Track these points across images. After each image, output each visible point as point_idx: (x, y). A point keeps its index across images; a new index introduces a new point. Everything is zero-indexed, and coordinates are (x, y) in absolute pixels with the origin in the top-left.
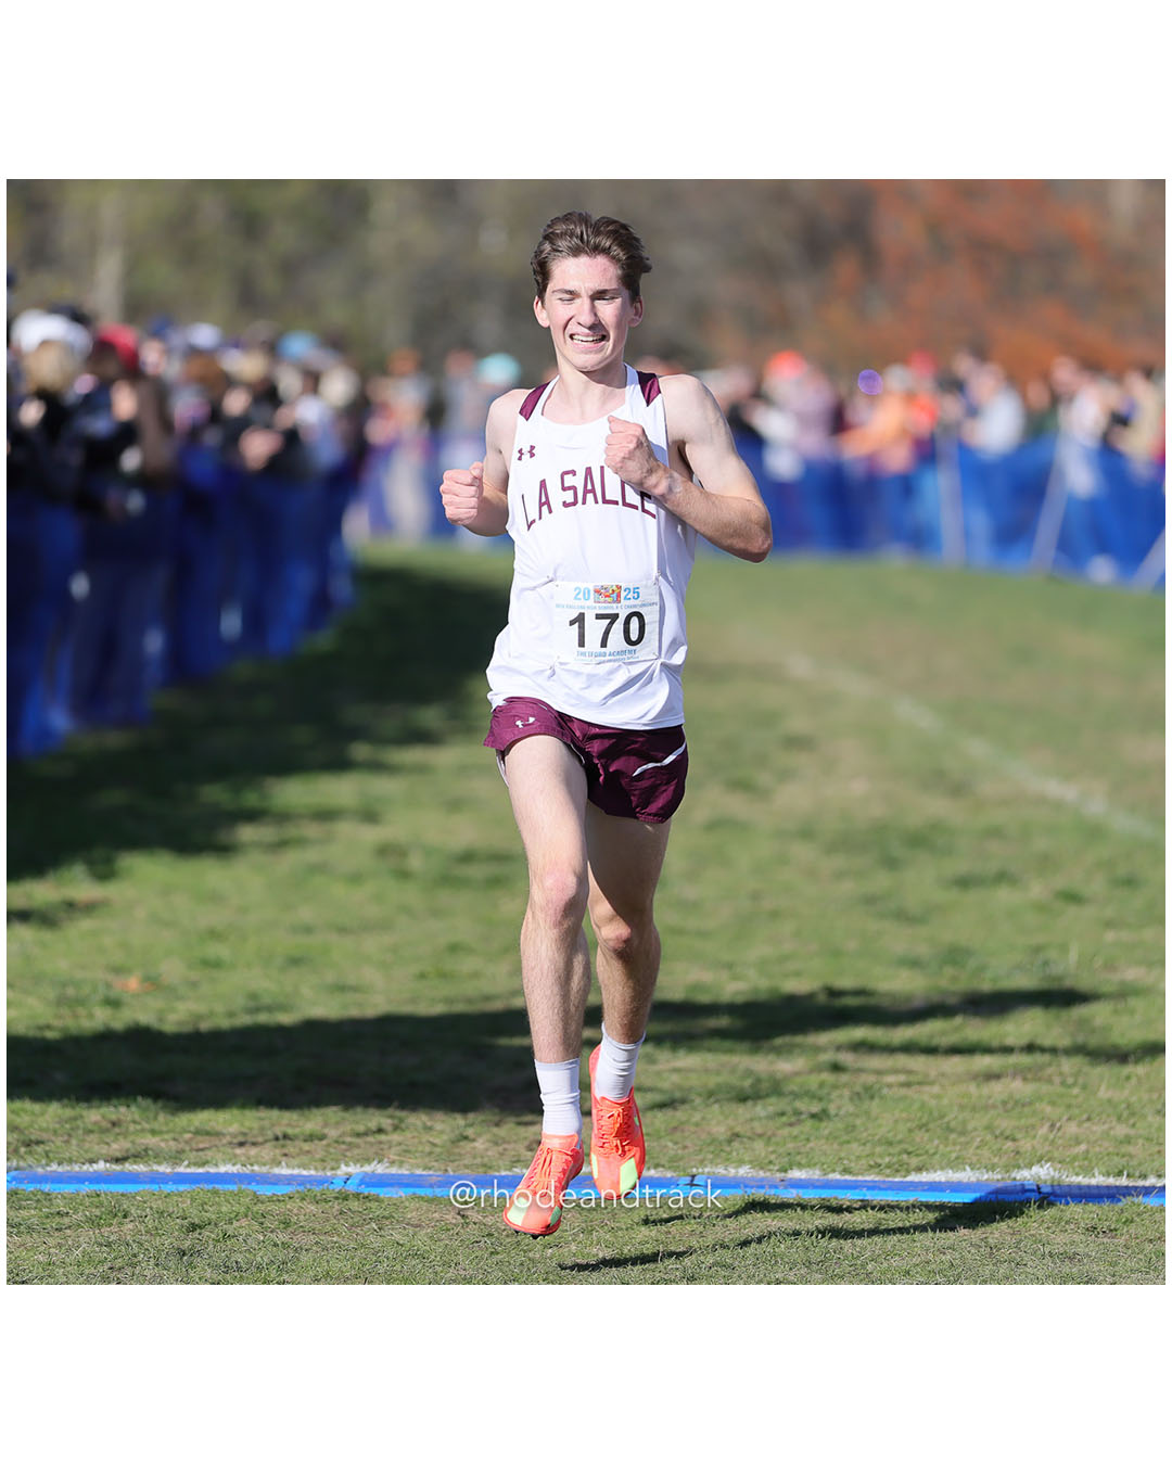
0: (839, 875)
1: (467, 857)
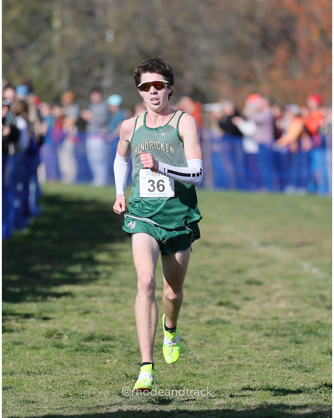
0: (272, 348)
1: (91, 338)
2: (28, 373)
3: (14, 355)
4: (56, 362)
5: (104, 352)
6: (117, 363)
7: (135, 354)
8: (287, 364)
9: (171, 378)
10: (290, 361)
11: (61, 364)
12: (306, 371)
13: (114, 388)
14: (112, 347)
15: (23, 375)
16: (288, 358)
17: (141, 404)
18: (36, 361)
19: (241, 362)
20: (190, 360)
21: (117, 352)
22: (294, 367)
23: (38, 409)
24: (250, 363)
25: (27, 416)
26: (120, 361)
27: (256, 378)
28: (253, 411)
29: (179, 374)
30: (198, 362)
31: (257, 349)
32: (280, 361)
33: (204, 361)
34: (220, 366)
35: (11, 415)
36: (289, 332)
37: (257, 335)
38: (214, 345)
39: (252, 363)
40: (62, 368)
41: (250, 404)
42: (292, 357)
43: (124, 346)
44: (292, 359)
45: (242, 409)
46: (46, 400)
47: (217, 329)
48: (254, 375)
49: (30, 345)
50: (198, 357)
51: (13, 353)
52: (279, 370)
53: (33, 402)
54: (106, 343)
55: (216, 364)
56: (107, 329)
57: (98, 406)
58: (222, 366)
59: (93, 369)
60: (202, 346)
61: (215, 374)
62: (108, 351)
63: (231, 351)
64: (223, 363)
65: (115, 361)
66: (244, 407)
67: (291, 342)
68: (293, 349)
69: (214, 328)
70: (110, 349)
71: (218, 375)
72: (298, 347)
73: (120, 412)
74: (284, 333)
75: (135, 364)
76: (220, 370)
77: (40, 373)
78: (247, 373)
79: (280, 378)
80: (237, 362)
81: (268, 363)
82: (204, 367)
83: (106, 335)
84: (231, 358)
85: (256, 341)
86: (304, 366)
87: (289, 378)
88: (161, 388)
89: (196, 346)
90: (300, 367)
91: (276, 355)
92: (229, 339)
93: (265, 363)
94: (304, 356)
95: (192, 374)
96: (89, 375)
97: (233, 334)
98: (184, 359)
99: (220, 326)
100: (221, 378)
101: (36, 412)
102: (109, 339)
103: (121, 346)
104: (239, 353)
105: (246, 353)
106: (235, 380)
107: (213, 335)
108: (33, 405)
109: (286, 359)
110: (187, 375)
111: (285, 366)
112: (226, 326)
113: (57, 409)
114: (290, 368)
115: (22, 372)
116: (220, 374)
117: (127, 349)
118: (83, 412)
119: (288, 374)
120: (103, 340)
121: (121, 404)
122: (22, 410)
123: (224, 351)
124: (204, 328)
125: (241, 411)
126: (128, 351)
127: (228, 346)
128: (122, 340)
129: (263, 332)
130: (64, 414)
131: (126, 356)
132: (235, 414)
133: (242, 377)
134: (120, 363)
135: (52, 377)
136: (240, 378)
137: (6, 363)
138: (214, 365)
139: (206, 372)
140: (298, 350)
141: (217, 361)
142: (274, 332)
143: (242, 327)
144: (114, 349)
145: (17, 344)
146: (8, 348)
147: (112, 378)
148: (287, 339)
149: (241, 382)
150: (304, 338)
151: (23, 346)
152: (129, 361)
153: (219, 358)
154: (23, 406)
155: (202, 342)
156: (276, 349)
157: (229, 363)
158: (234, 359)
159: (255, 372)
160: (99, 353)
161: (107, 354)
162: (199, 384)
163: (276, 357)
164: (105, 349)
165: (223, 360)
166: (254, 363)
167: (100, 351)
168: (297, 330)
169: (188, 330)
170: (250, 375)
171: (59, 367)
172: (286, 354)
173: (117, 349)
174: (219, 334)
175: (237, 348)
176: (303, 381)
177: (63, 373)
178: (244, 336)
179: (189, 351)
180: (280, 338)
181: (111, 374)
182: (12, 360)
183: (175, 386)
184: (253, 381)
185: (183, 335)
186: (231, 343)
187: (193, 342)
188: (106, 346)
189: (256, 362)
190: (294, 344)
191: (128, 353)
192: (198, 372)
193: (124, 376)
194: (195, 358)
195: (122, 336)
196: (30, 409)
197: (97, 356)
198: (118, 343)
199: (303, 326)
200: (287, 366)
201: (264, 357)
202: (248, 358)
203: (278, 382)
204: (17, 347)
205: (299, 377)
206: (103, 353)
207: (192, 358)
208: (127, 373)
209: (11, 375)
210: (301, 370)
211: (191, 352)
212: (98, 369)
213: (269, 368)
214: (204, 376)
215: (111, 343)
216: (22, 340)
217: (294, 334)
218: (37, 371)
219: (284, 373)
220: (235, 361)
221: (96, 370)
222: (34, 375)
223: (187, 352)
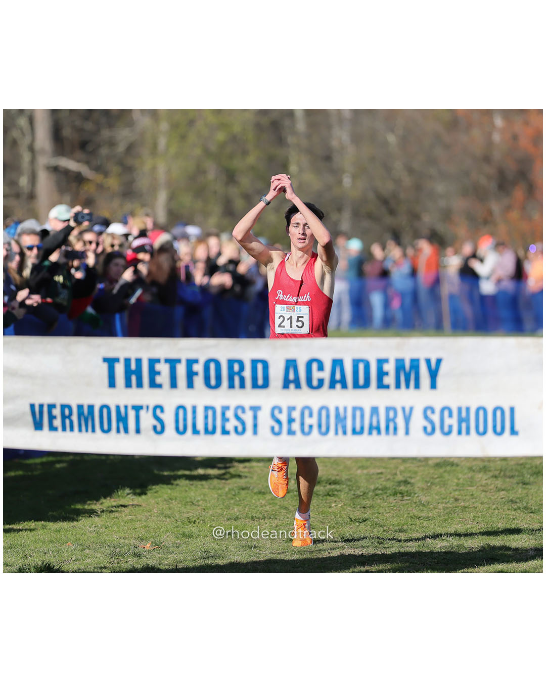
2: (253, 518)
3: (240, 501)
4: (281, 507)
5: (330, 495)
6: (341, 507)
7: (361, 497)
8: (513, 505)
9: (395, 521)
10: (516, 502)
11: (286, 508)
12: (531, 513)
13: (337, 532)
14: (338, 491)
15: (248, 520)
16: (514, 499)
17: (363, 547)
18: (262, 506)
19: (467, 504)
20: (415, 503)
21: (343, 496)
22: (519, 508)
23: (260, 554)
24: (476, 505)
25: (249, 560)
26: (345, 505)
27: (480, 520)
28: (476, 552)
29: (403, 517)
30: (424, 505)
31: (483, 491)
32: (506, 503)
33: (430, 504)
34: (444, 509)
35: (232, 561)
36: (517, 473)
37: (485, 477)
38: (440, 487)
39: (478, 505)
40: (287, 513)
41: (473, 546)
42: (519, 498)
43: (350, 490)
44: (518, 500)
45: (464, 551)
46: (269, 544)
47: (445, 471)
48: (478, 517)
49: (256, 490)
50: (424, 499)
51: (239, 498)
52: (504, 511)
53: (255, 547)
54: (333, 487)
55: (441, 506)
56: (335, 472)
57: (320, 550)
58: (447, 508)
59: (317, 513)
60: (429, 488)
61: (440, 516)
62: (334, 495)
63: (457, 493)
64: (449, 505)
65: (340, 505)
66: (466, 549)
67: (518, 483)
68: (520, 490)
69: (441, 470)
70: (336, 493)
71: (443, 518)
72: (524, 488)
73: (342, 556)
74: (511, 474)
75: (360, 508)
76: (445, 512)
77: (264, 518)
78: (472, 515)
79: (505, 519)
80: (462, 504)
81: (493, 504)
82: (430, 510)
83: (333, 478)
84: (456, 500)
85: (484, 482)
86: (530, 507)
87: (514, 519)
88: (384, 531)
89: (423, 489)
90: (526, 508)
91: (502, 497)
92: (456, 481)
93: (491, 505)
94: (530, 497)
95: (416, 517)
96: (314, 519)
97: (460, 476)
98: (410, 501)
99: (448, 468)
100: (446, 520)
101: (258, 557)
102: (335, 482)
103: (347, 490)
104: (465, 496)
105: (472, 495)
106: (459, 522)
107: (441, 477)
108: (255, 550)
109: (512, 501)
110: (411, 517)
111: (510, 508)
112: (454, 468)
113: (279, 553)
114: (515, 510)
115: (247, 517)
116: (444, 516)
117: (352, 492)
118: (305, 556)
119: (513, 515)
120: (330, 484)
121: (343, 548)
122: (244, 555)
123: (451, 493)
124: (432, 471)
125: (463, 553)
126: (354, 495)
127: (455, 488)
128: (349, 483)
129: (491, 474)
130: (285, 559)
131: (351, 499)
132: (457, 556)
133: (467, 519)
134: (345, 507)
135: (276, 522)
136: (464, 520)
137: (231, 508)
138: (439, 507)
139: (430, 514)
140: (525, 491)
141: (442, 503)
142: (502, 473)
143: (471, 469)
144: (339, 493)
145: (243, 489)
146: (233, 493)
147: (336, 522)
148: (515, 480)
149: (465, 524)
150: (532, 479)
151: (249, 492)
152: (354, 504)
153: (444, 500)
154: (245, 551)
155: (429, 484)
156: (503, 490)
157: (454, 505)
158: (460, 501)
159: (480, 514)
160: (325, 497)
161: (332, 498)
162: (423, 527)
163: (503, 498)
164: (330, 493)
165: (448, 502)
166: (480, 505)
167: (325, 495)
168: (525, 471)
169: (416, 473)
170: (474, 517)
171: (283, 511)
172: (512, 496)
173: (343, 493)
174: (446, 476)
175: (463, 490)
176: (528, 522)
177: (288, 518)
178: (472, 478)
179: (415, 494)
180: (508, 480)
181: (335, 517)
182: (237, 505)
183: (398, 529)
184: (477, 523)
185: (411, 477)
186: (457, 485)
187: (420, 485)
188: (332, 490)
189: (482, 503)
190: (521, 485)
191: (353, 496)
192: (423, 514)
193: (348, 520)
194: (420, 501)
195: (349, 480)
196: (251, 555)
197: (322, 500)
198: (344, 486)
199: (532, 467)
200: (512, 507)
201: (490, 498)
202: (474, 500)
203: (502, 523)
204: (243, 492)
205: (524, 518)
206: (328, 497)
207: (418, 501)
208: (351, 516)
209: (235, 520)
210: (526, 512)
211: (416, 495)
212: (323, 513)
213: (494, 509)
214: (428, 519)
215: (337, 487)
216: (248, 486)
217: (523, 475)
218: (261, 516)
219: (508, 515)
220: (461, 503)
221: (320, 514)
222: (258, 520)
223: (412, 495)
